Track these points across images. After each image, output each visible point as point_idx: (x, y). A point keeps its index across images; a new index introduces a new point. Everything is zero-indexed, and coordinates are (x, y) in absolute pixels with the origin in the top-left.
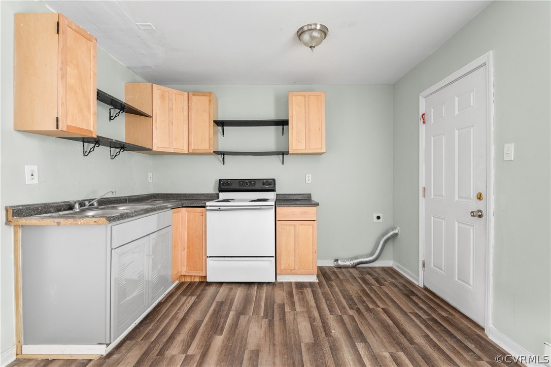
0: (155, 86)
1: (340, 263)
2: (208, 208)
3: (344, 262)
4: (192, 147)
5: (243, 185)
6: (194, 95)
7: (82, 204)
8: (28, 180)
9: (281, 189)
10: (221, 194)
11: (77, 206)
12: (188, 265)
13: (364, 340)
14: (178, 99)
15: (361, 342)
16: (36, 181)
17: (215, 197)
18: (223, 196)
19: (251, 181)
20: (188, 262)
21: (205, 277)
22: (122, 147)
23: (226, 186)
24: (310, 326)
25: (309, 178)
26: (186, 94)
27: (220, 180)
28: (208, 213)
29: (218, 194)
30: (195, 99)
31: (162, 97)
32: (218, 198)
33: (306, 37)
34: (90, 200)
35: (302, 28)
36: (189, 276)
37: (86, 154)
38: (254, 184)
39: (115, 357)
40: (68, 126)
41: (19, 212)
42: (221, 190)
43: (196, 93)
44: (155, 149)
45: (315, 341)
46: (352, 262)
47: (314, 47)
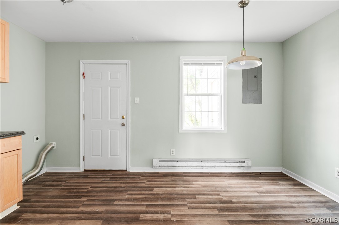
13: (114, 200)
15: (114, 202)
24: (84, 220)
45: (102, 220)
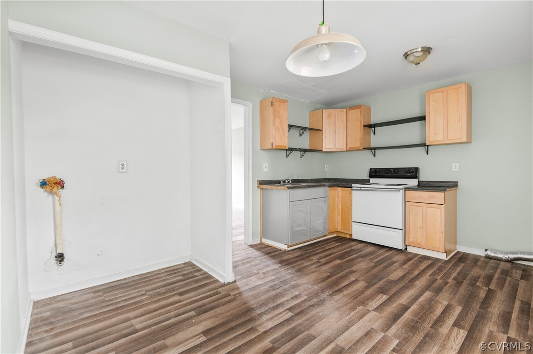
0: (324, 111)
1: (489, 253)
2: (353, 188)
3: (495, 253)
4: (349, 146)
5: (388, 173)
6: (350, 110)
7: (284, 182)
8: (265, 170)
9: (424, 176)
10: (371, 179)
11: (282, 182)
12: (341, 226)
14: (339, 115)
16: (267, 170)
17: (365, 182)
18: (372, 180)
19: (395, 169)
20: (341, 223)
21: (351, 235)
22: (305, 151)
23: (376, 173)
25: (455, 167)
26: (345, 110)
27: (371, 169)
28: (353, 191)
29: (369, 180)
30: (351, 112)
31: (329, 116)
32: (369, 182)
33: (411, 58)
34: (287, 180)
35: (406, 53)
36: (343, 233)
37: (287, 156)
38: (398, 173)
39: (291, 252)
40: (276, 146)
41: (262, 183)
42: (371, 176)
43: (352, 108)
44: (324, 150)
46: (507, 256)
47: (419, 63)
